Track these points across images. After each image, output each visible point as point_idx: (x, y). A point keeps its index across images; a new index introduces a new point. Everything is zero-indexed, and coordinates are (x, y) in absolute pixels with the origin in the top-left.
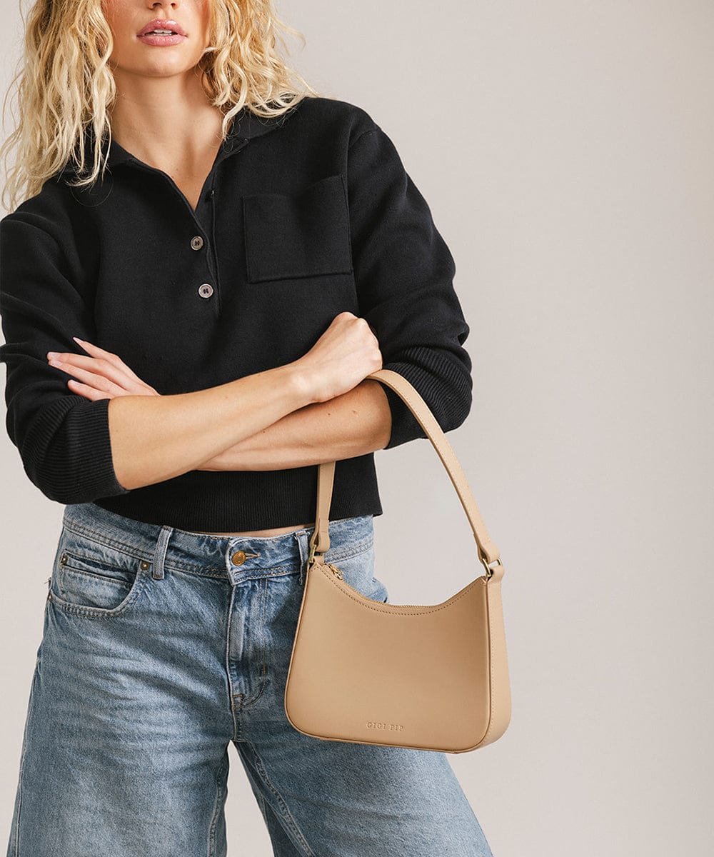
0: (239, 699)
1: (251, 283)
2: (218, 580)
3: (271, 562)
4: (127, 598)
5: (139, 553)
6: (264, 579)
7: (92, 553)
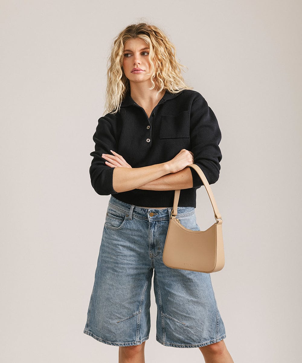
0: (152, 255)
1: (161, 139)
2: (146, 220)
3: (161, 216)
4: (122, 225)
5: (126, 212)
6: (159, 221)
7: (114, 212)
